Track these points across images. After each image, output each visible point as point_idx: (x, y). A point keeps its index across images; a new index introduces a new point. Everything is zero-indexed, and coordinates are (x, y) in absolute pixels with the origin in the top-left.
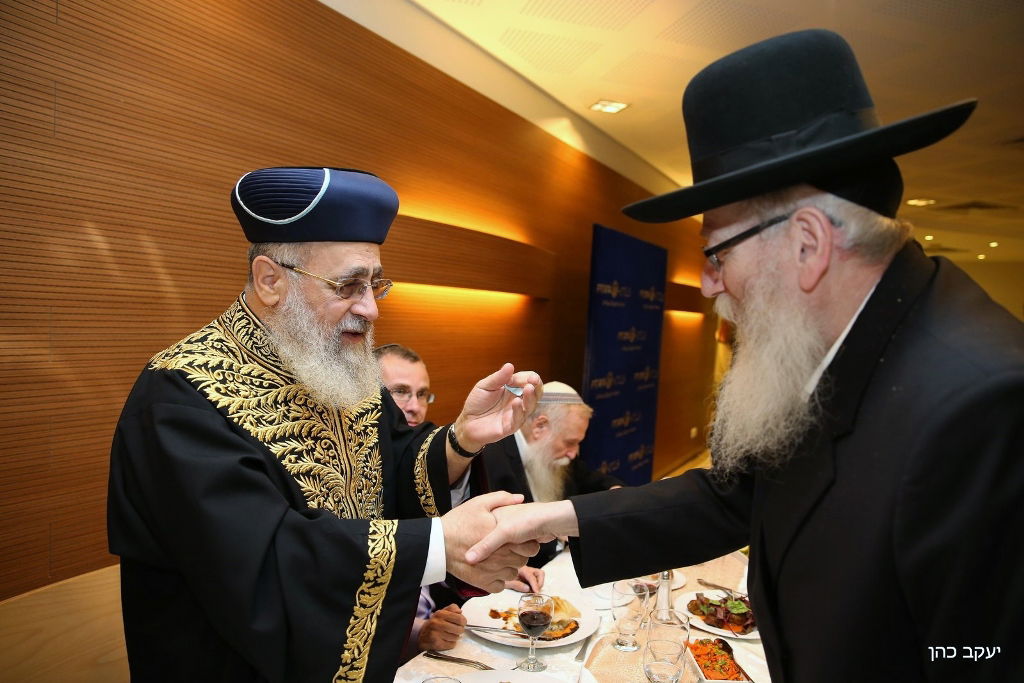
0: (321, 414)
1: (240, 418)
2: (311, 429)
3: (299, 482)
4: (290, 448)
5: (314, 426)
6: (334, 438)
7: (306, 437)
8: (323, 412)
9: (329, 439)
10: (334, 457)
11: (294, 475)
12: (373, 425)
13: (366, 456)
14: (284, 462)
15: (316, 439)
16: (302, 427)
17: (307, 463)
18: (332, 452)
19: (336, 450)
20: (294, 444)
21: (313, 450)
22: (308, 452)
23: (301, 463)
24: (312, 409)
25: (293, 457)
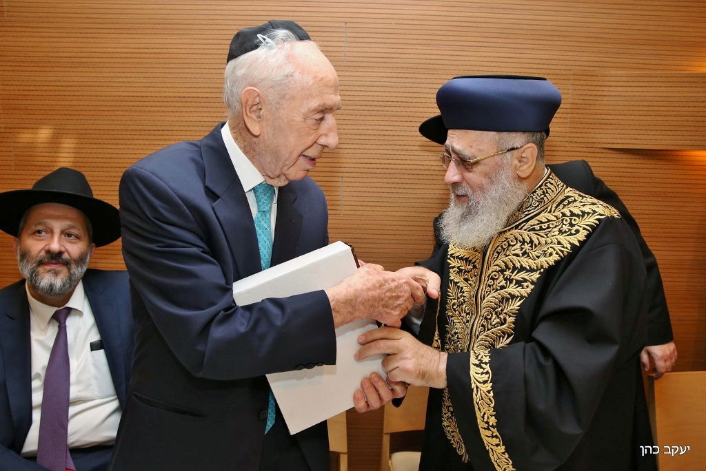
4: (460, 265)
7: (472, 263)
11: (451, 280)
14: (451, 270)
17: (461, 278)
21: (469, 272)
22: (465, 272)
23: (458, 275)
25: (457, 270)
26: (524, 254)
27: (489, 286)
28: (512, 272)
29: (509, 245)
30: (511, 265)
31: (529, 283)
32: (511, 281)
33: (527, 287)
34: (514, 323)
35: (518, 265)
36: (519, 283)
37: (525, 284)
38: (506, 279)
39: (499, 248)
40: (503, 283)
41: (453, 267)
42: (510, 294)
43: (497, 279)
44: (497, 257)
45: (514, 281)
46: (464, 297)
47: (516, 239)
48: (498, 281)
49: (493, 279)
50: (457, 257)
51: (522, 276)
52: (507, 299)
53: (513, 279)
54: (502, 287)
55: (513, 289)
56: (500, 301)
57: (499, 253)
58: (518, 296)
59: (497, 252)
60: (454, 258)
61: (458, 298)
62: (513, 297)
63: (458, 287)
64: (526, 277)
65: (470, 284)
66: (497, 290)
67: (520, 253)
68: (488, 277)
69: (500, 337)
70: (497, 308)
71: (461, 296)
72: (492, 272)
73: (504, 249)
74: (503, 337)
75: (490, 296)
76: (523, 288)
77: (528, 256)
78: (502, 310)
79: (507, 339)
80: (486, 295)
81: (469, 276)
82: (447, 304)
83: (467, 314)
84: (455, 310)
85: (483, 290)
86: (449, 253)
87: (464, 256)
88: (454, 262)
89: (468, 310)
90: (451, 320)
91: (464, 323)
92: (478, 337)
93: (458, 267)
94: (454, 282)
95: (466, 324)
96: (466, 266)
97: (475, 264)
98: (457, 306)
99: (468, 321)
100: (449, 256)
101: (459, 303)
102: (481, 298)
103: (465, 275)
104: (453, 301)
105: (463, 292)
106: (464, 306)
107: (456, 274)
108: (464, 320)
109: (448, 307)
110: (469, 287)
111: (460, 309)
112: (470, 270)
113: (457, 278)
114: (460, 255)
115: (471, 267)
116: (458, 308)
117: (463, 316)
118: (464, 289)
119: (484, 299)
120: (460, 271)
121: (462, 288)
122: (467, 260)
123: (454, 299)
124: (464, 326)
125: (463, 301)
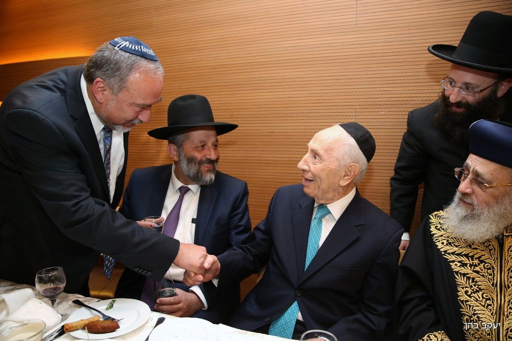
0: (490, 250)
1: (436, 240)
2: (482, 256)
4: (460, 260)
5: (484, 255)
6: (494, 266)
7: (476, 259)
8: (492, 249)
9: (491, 264)
10: (490, 275)
11: (455, 271)
14: (451, 264)
15: (482, 262)
16: (477, 253)
17: (467, 270)
18: (490, 271)
19: (493, 271)
20: (464, 259)
21: (476, 266)
23: (463, 268)
24: (487, 246)
25: (459, 264)
41: (453, 261)
46: (478, 285)
50: (453, 253)
60: (449, 254)
61: (471, 287)
63: (468, 278)
65: (483, 276)
71: (475, 285)
80: (510, 285)
81: (477, 269)
82: (458, 291)
83: (487, 300)
84: (469, 296)
85: (506, 280)
86: (441, 250)
87: (461, 253)
88: (451, 258)
89: (487, 296)
90: (467, 305)
91: (484, 306)
92: (508, 317)
93: (459, 262)
94: (460, 273)
95: (487, 307)
96: (469, 261)
97: (481, 259)
98: (472, 292)
99: (491, 305)
100: (443, 253)
101: (473, 290)
102: (505, 286)
103: (472, 268)
104: (465, 289)
105: (476, 282)
106: (481, 293)
107: (459, 267)
108: (483, 304)
109: (459, 294)
110: (482, 278)
111: (475, 295)
112: (477, 264)
113: (463, 270)
114: (456, 251)
115: (476, 262)
116: (473, 295)
117: (482, 301)
118: (477, 279)
119: (509, 287)
120: (464, 265)
121: (473, 279)
122: (467, 256)
123: (466, 287)
124: (485, 309)
125: (478, 289)
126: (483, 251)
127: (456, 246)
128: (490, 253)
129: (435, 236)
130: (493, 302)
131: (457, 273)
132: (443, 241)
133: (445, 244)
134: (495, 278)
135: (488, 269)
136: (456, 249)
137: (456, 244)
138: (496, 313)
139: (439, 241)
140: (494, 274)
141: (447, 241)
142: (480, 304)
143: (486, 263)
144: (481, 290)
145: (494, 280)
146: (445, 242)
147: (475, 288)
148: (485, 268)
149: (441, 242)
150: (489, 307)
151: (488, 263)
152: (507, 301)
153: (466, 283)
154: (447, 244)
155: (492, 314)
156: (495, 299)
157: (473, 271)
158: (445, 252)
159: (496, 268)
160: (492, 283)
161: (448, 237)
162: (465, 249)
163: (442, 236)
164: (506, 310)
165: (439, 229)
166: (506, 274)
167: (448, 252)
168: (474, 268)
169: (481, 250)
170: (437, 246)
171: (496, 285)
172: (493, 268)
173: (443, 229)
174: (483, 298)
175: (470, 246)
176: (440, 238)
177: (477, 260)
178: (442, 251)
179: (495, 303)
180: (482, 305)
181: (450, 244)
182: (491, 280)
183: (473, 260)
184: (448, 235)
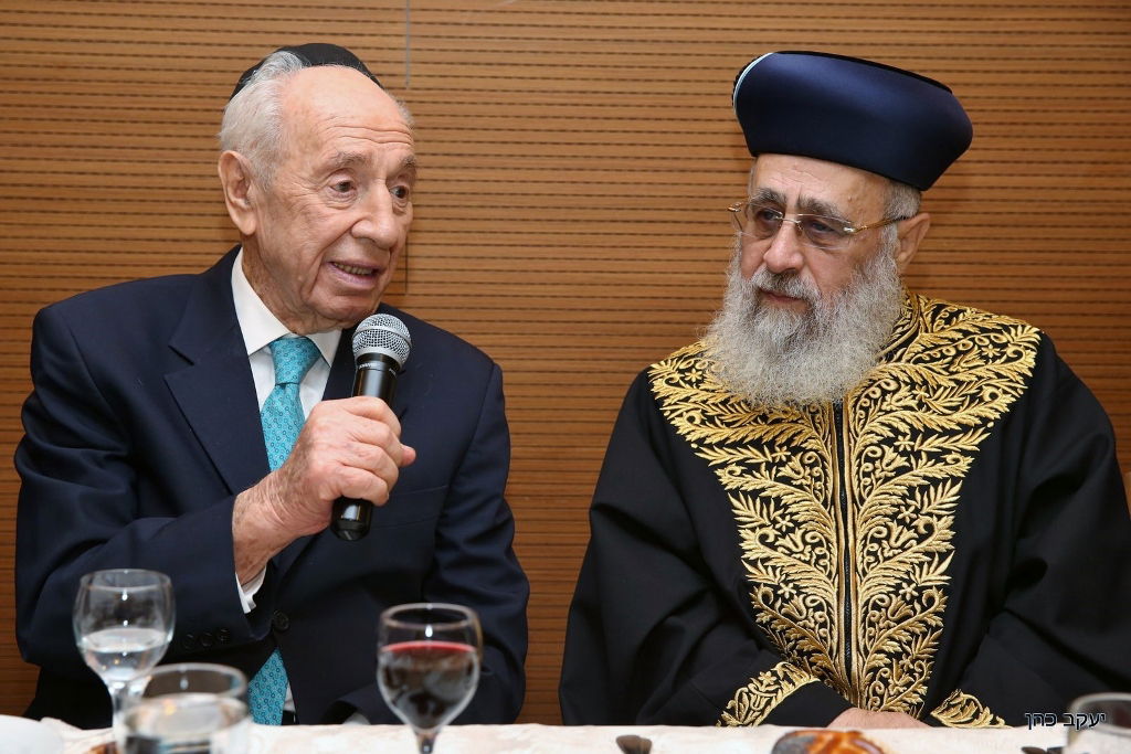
1: (672, 411)
2: (795, 435)
3: (733, 500)
4: (741, 457)
5: (800, 432)
6: (825, 453)
8: (817, 413)
10: (818, 479)
11: (730, 490)
12: (964, 453)
13: (911, 489)
15: (795, 451)
16: (782, 432)
17: (762, 481)
18: (817, 470)
19: (824, 468)
20: (751, 454)
21: (782, 464)
22: (769, 466)
23: (749, 477)
24: (804, 409)
25: (738, 470)
26: (921, 405)
27: (867, 475)
28: (913, 439)
29: (885, 392)
30: (903, 428)
31: (957, 456)
32: (918, 455)
33: (957, 461)
34: (950, 528)
35: (919, 426)
36: (936, 457)
37: (949, 458)
38: (904, 453)
39: (863, 399)
40: (901, 461)
41: (724, 465)
42: (925, 478)
43: (882, 458)
44: (866, 418)
45: (924, 455)
47: (896, 379)
48: (885, 461)
49: (868, 459)
50: (721, 445)
51: (937, 443)
52: (924, 489)
53: (920, 451)
54: (900, 471)
55: (925, 468)
56: (903, 497)
57: (866, 410)
58: (945, 481)
59: (861, 408)
60: (710, 446)
61: (774, 522)
62: (935, 482)
63: (766, 501)
64: (946, 446)
65: (800, 487)
66: (887, 479)
67: (913, 403)
68: (859, 456)
69: (921, 565)
70: (900, 512)
72: (866, 447)
73: (876, 401)
74: (930, 564)
75: (874, 492)
76: (947, 464)
77: (928, 409)
78: (917, 511)
79: (940, 563)
80: (864, 495)
81: (786, 471)
82: (743, 540)
83: (814, 546)
84: (773, 546)
85: (855, 483)
86: (689, 438)
87: (743, 439)
88: (718, 456)
89: (813, 538)
90: (766, 568)
91: (808, 563)
92: (865, 573)
93: (739, 463)
94: (745, 493)
95: (816, 563)
96: (764, 455)
97: (793, 445)
98: (776, 536)
99: (824, 556)
100: (694, 446)
101: (780, 530)
102: (854, 501)
103: (774, 472)
104: (759, 532)
105: (786, 506)
106: (799, 533)
107: (741, 475)
108: (807, 559)
109: (744, 546)
110: (800, 494)
111: (787, 542)
112: (784, 459)
113: (751, 483)
114: (728, 439)
115: (782, 454)
116: (781, 541)
117: (802, 552)
118: (786, 499)
119: (862, 501)
120: (751, 469)
121: (778, 499)
122: (757, 444)
123: (762, 526)
124: (812, 568)
125: (791, 525)
126: (796, 422)
127: (728, 425)
128: (814, 422)
129: (667, 402)
130: (829, 549)
131: (735, 493)
132: (692, 413)
133: (697, 421)
134: (830, 485)
135: (812, 466)
136: (727, 432)
137: (728, 418)
138: (838, 572)
139: (681, 415)
140: (826, 475)
141: (704, 412)
142: (799, 559)
143: (805, 451)
144: (798, 524)
145: (826, 488)
146: (697, 416)
147: (784, 523)
148: (803, 465)
149: (686, 416)
150: (821, 562)
151: (811, 450)
152: (860, 536)
153: (761, 515)
154: (703, 422)
155: (829, 576)
156: (834, 539)
157: (777, 479)
158: (700, 441)
159: (829, 459)
160: (822, 499)
161: (704, 402)
162: (751, 428)
163: (687, 399)
164: (859, 559)
165: (677, 385)
166: (855, 468)
167: (708, 441)
168: (778, 471)
169: (792, 421)
170: (677, 428)
171: (833, 503)
172: (823, 459)
173: (690, 383)
174: (805, 543)
175: (764, 418)
176: (684, 407)
177: (785, 448)
178: (690, 442)
179: (834, 550)
180: (805, 562)
181: (711, 419)
182: (820, 491)
183: (772, 451)
184: (704, 396)
